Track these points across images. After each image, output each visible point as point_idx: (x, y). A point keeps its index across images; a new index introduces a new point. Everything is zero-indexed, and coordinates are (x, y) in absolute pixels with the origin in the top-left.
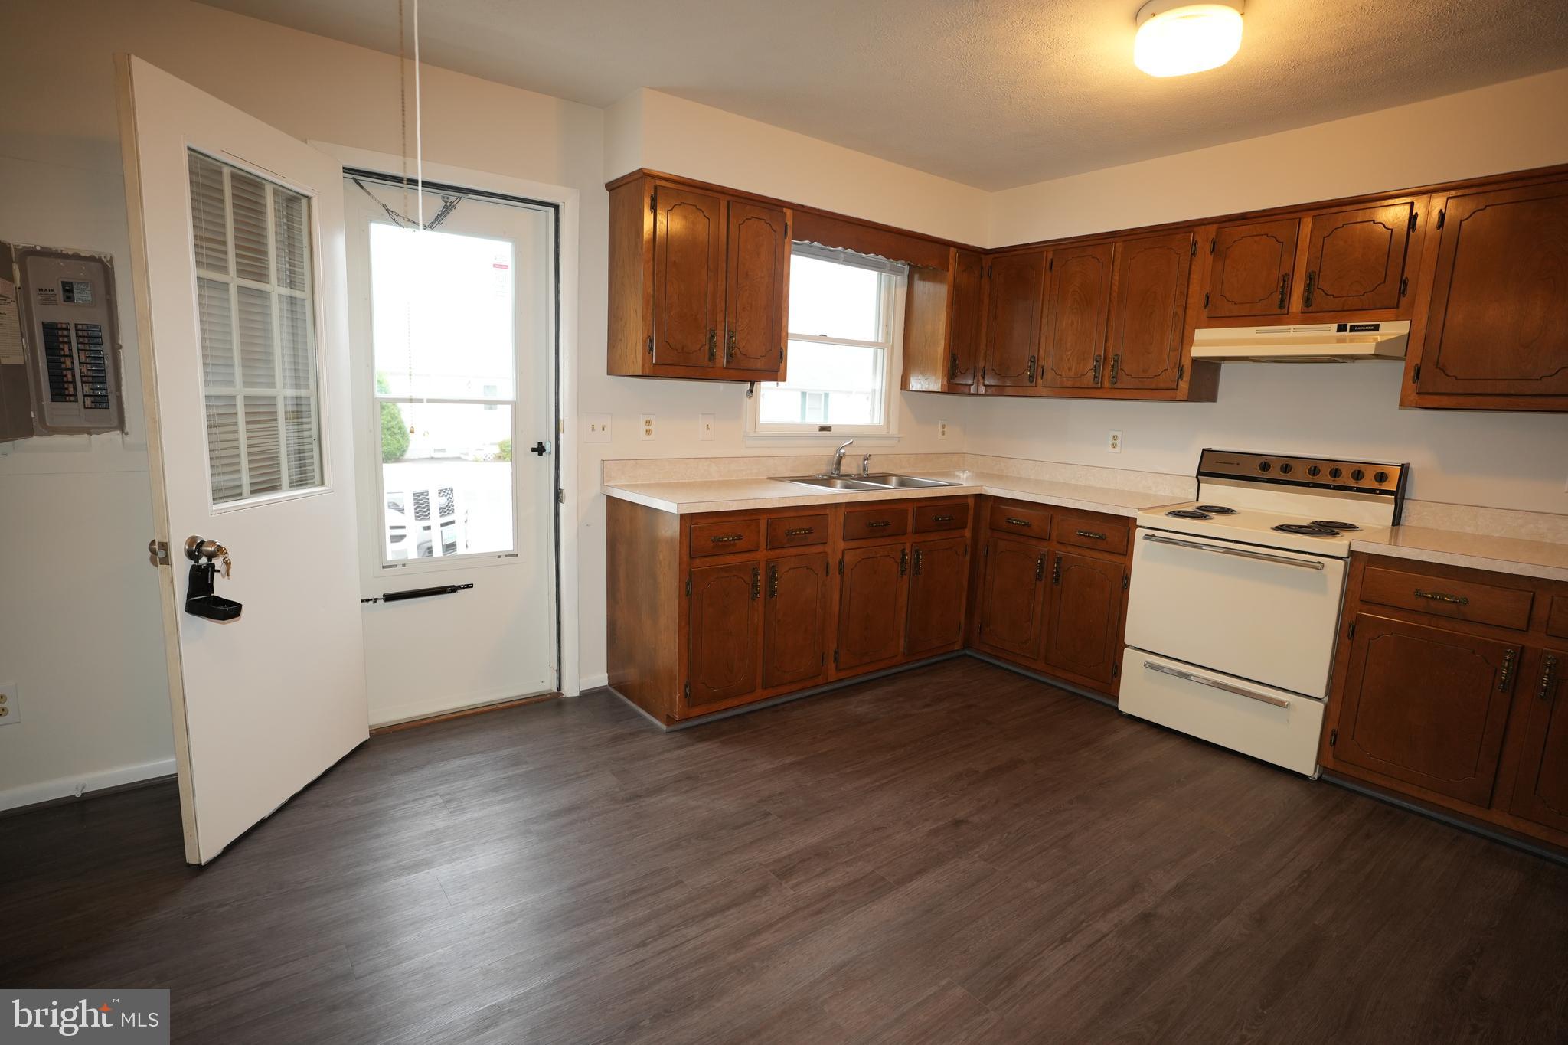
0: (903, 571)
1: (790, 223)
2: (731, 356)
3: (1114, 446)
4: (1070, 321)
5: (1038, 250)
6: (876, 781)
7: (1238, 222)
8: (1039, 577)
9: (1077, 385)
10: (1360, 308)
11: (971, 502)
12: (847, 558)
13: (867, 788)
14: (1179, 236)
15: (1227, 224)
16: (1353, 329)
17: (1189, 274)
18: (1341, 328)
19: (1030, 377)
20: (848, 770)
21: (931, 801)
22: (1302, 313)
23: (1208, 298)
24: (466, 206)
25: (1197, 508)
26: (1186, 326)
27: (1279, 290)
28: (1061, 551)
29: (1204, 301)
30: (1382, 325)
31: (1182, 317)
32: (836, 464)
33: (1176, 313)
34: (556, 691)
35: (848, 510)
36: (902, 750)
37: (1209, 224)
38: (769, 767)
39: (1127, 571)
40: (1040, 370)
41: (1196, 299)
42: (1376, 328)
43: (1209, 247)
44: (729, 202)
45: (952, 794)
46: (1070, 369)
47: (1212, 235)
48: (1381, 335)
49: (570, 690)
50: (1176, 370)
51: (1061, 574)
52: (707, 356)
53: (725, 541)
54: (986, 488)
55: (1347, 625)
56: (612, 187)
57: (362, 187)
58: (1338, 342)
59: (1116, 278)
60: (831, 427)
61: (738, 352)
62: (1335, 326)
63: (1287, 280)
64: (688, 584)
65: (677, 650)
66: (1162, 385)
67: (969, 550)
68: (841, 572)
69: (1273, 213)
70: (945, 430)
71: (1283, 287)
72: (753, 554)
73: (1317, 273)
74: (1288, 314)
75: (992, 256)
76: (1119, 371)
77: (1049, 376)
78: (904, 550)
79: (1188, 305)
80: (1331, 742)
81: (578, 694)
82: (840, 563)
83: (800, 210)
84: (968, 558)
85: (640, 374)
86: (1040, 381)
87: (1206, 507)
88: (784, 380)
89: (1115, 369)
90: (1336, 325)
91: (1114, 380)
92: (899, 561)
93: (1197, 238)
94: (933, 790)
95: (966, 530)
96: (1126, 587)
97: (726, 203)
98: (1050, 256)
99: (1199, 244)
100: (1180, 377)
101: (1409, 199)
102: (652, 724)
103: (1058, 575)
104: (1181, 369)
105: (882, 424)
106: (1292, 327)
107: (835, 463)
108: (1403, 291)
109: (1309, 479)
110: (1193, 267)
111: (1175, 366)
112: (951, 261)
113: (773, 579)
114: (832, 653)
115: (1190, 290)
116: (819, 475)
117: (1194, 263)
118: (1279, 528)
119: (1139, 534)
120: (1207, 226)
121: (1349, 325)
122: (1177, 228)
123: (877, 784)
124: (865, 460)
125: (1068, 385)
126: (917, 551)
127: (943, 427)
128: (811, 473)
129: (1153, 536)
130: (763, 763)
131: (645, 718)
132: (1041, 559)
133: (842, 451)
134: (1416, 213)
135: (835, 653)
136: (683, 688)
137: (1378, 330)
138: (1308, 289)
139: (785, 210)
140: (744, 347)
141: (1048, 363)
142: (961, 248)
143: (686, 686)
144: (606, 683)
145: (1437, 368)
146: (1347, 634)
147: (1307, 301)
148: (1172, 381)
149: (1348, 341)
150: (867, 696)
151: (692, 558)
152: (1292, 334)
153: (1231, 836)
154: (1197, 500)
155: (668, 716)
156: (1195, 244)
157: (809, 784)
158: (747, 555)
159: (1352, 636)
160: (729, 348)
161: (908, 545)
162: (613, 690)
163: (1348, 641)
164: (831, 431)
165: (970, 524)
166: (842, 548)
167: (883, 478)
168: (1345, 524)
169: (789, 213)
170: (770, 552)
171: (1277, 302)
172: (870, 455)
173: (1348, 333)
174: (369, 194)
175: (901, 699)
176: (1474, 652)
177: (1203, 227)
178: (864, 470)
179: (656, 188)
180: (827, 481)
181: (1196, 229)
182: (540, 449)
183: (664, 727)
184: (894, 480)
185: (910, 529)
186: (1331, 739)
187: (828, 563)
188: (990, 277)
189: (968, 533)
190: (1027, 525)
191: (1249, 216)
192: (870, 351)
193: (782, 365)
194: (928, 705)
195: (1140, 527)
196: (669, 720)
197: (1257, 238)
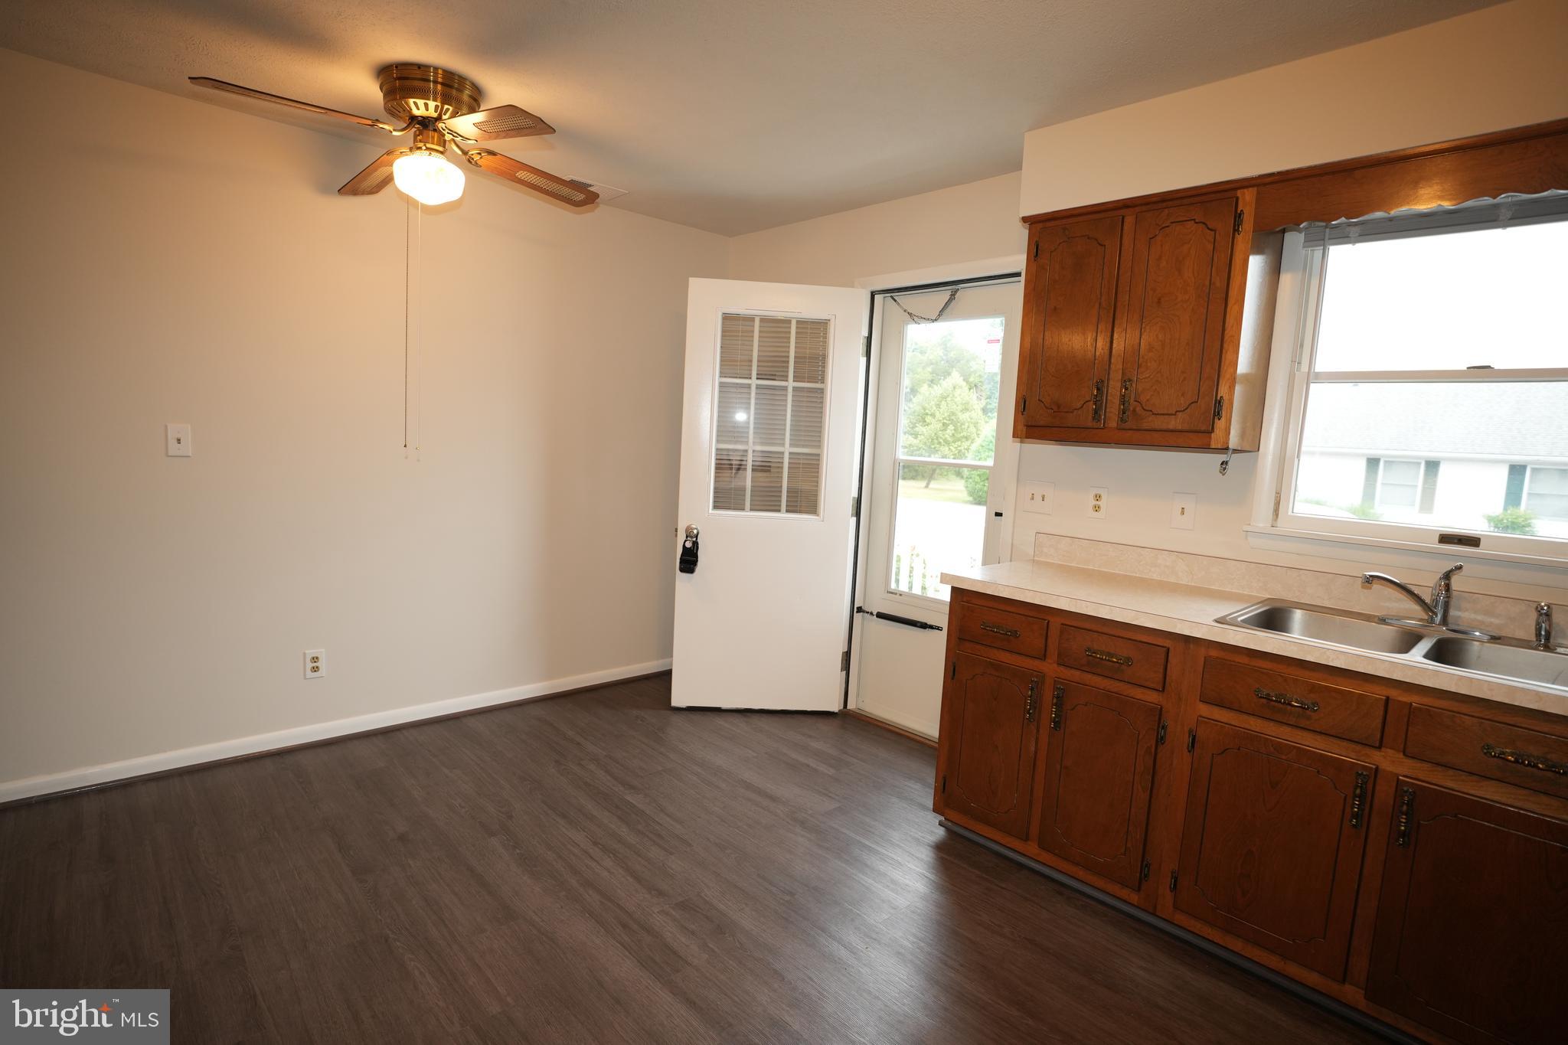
24: (966, 294)
57: (895, 301)
174: (898, 304)
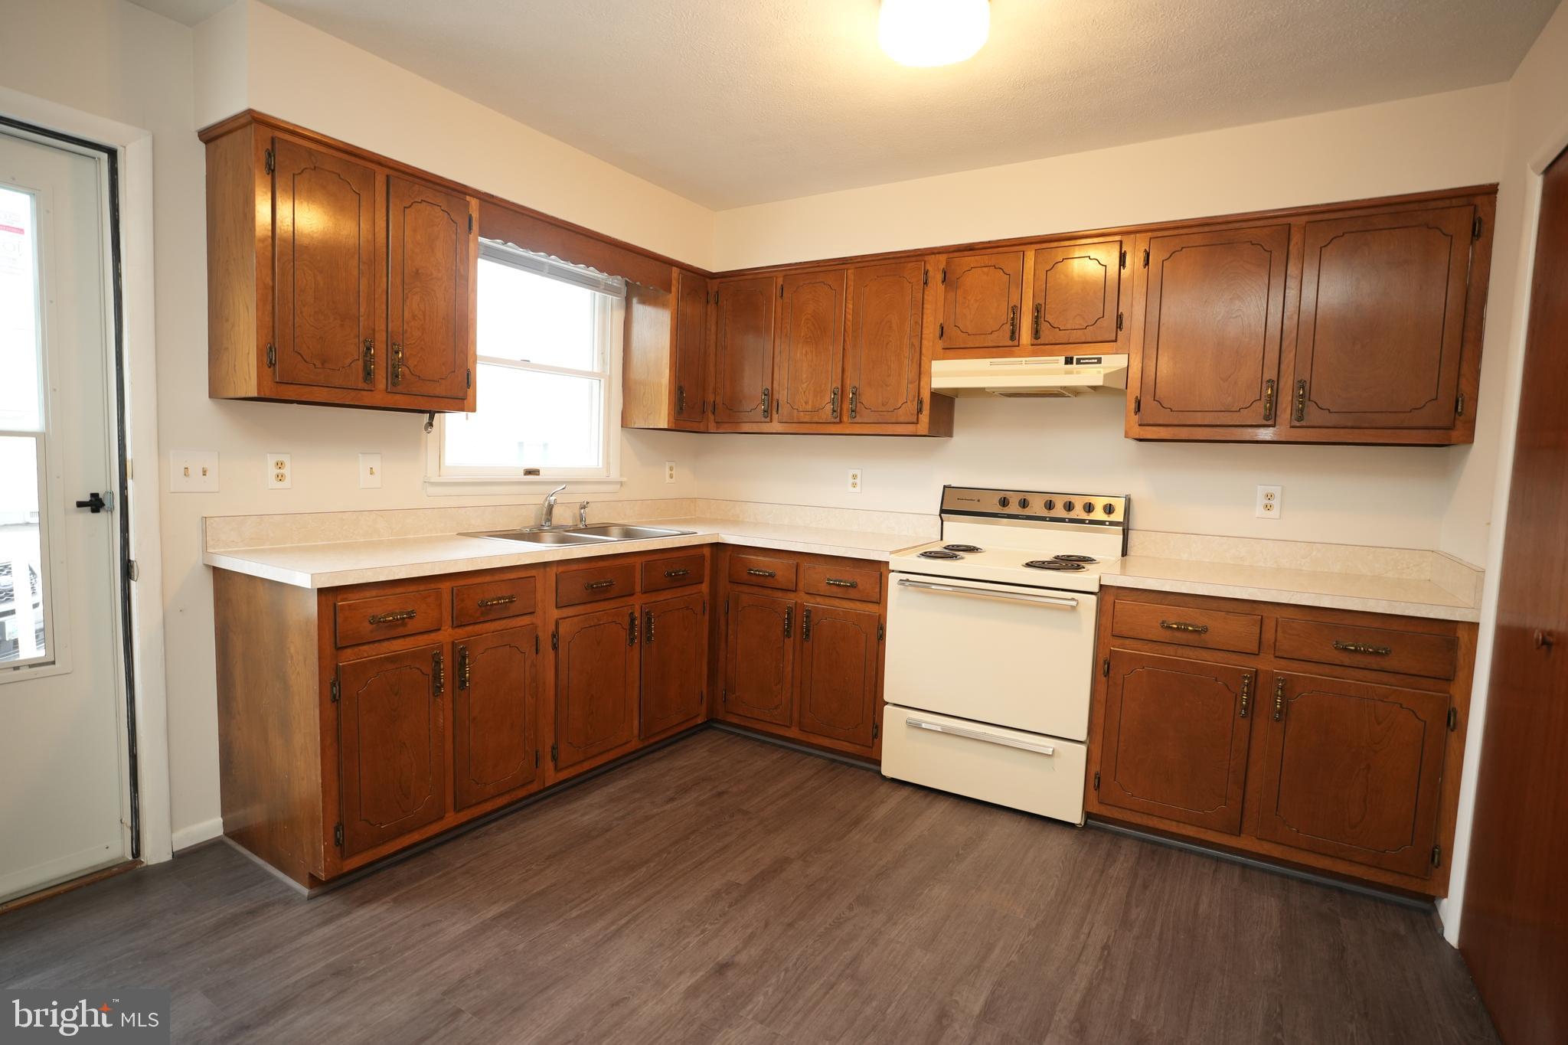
0: (632, 640)
1: (475, 215)
2: (397, 376)
3: (854, 485)
4: (804, 352)
5: (767, 275)
6: (613, 923)
7: (966, 253)
8: (787, 633)
9: (816, 419)
10: (1083, 341)
11: (707, 552)
12: (561, 630)
13: (600, 937)
14: (910, 265)
15: (956, 254)
16: (1079, 362)
17: (923, 304)
18: (1069, 361)
19: (765, 411)
20: (575, 913)
21: (687, 940)
22: (1032, 345)
23: (942, 328)
25: (945, 548)
26: (923, 357)
27: (1010, 322)
28: (810, 603)
29: (938, 334)
30: (1104, 357)
31: (918, 349)
32: (546, 514)
33: (913, 344)
34: (131, 858)
35: (561, 569)
36: (644, 869)
37: (939, 253)
38: (464, 929)
39: (882, 621)
40: (775, 404)
41: (930, 331)
42: (1099, 361)
43: (940, 276)
44: (388, 177)
45: (711, 924)
46: (806, 403)
47: (942, 266)
48: (1102, 368)
49: (155, 853)
50: (915, 403)
51: (812, 628)
52: (361, 375)
53: (390, 621)
54: (723, 536)
55: (1102, 662)
56: (210, 136)
58: (1066, 374)
59: (850, 306)
60: (538, 471)
61: (407, 371)
62: (1062, 359)
63: (1016, 310)
64: (335, 685)
65: (320, 781)
66: (901, 419)
67: (708, 608)
68: (555, 647)
69: (999, 244)
70: (673, 472)
71: (1013, 319)
72: (433, 635)
73: (1044, 305)
74: (1018, 346)
75: (719, 280)
76: (858, 404)
77: (785, 409)
78: (632, 613)
79: (923, 336)
80: (1095, 786)
81: (169, 857)
82: (554, 636)
83: (488, 200)
84: (707, 617)
85: (255, 394)
86: (775, 416)
87: (953, 546)
88: (474, 410)
89: (854, 403)
90: (1064, 357)
91: (853, 414)
92: (628, 627)
93: (928, 267)
94: (688, 924)
95: (704, 585)
96: (881, 637)
97: (384, 179)
98: (780, 281)
99: (931, 274)
100: (920, 411)
101: (1118, 238)
102: (289, 888)
103: (808, 630)
104: (920, 402)
105: (601, 466)
106: (1023, 359)
107: (544, 513)
108: (1119, 326)
110: (925, 297)
111: (914, 398)
112: (674, 282)
113: (463, 665)
114: (548, 749)
115: (924, 321)
116: (525, 527)
117: (926, 293)
118: (1029, 565)
119: (893, 579)
120: (937, 255)
121: (1075, 357)
122: (908, 257)
123: (614, 927)
124: (582, 508)
125: (805, 420)
126: (648, 613)
127: (671, 469)
128: (515, 526)
129: (908, 580)
130: (454, 924)
131: (277, 881)
132: (788, 614)
133: (553, 498)
134: (1125, 251)
135: (553, 748)
136: (332, 831)
137: (1100, 363)
138: (1036, 321)
139: (468, 198)
140: (415, 366)
141: (782, 395)
142: (686, 269)
143: (337, 829)
144: (220, 832)
145: (1154, 400)
146: (1102, 672)
147: (1036, 333)
148: (912, 414)
149: (1074, 373)
150: (597, 796)
151: (338, 649)
152: (1024, 367)
153: (1025, 916)
154: (942, 539)
155: (311, 876)
156: (926, 273)
157: (520, 947)
158: (425, 637)
159: (1107, 674)
160: (394, 366)
161: (637, 607)
162: (231, 843)
163: (1104, 679)
164: (539, 475)
165: (707, 579)
166: (556, 617)
167: (603, 530)
168: (1084, 557)
169: (474, 203)
170: (457, 630)
171: (1009, 334)
172: (588, 503)
173: (1074, 365)
175: (637, 796)
176: (1216, 680)
177: (933, 256)
178: (581, 520)
179: (273, 140)
180: (533, 536)
181: (927, 258)
182: (95, 504)
183: (305, 891)
184: (615, 531)
185: (638, 588)
186: (1095, 782)
187: (537, 638)
188: (717, 303)
189: (705, 587)
190: (771, 576)
191: (977, 247)
192: (585, 382)
193: (470, 391)
194: (672, 800)
195: (893, 571)
196: (313, 881)
197: (985, 269)
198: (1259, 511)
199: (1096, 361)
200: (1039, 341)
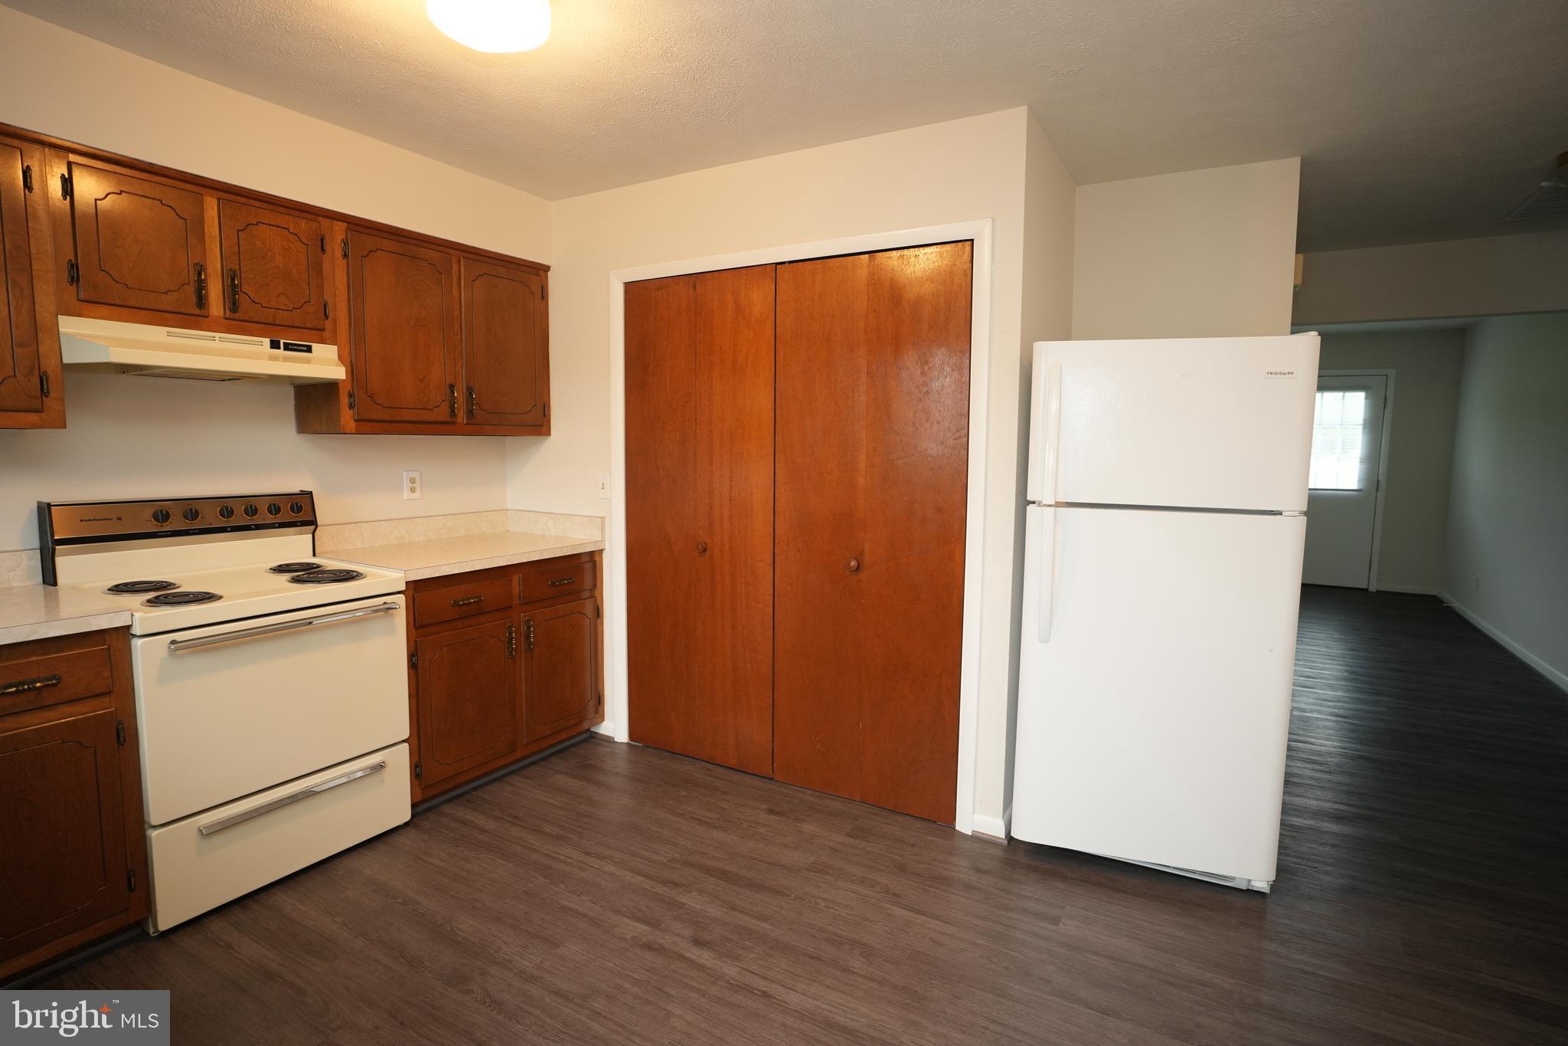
10: (291, 324)
16: (287, 347)
18: (275, 345)
22: (225, 317)
27: (193, 282)
30: (315, 346)
42: (309, 350)
48: (313, 358)
58: (270, 360)
62: (267, 341)
63: (200, 269)
71: (197, 280)
73: (237, 272)
74: (208, 316)
90: (269, 340)
106: (217, 335)
108: (327, 313)
109: (222, 522)
121: (282, 342)
137: (311, 352)
138: (229, 290)
145: (368, 395)
147: (231, 305)
149: (281, 359)
152: (217, 344)
171: (193, 299)
173: (281, 352)
198: (407, 494)
199: (305, 348)
200: (236, 316)
